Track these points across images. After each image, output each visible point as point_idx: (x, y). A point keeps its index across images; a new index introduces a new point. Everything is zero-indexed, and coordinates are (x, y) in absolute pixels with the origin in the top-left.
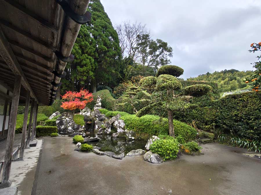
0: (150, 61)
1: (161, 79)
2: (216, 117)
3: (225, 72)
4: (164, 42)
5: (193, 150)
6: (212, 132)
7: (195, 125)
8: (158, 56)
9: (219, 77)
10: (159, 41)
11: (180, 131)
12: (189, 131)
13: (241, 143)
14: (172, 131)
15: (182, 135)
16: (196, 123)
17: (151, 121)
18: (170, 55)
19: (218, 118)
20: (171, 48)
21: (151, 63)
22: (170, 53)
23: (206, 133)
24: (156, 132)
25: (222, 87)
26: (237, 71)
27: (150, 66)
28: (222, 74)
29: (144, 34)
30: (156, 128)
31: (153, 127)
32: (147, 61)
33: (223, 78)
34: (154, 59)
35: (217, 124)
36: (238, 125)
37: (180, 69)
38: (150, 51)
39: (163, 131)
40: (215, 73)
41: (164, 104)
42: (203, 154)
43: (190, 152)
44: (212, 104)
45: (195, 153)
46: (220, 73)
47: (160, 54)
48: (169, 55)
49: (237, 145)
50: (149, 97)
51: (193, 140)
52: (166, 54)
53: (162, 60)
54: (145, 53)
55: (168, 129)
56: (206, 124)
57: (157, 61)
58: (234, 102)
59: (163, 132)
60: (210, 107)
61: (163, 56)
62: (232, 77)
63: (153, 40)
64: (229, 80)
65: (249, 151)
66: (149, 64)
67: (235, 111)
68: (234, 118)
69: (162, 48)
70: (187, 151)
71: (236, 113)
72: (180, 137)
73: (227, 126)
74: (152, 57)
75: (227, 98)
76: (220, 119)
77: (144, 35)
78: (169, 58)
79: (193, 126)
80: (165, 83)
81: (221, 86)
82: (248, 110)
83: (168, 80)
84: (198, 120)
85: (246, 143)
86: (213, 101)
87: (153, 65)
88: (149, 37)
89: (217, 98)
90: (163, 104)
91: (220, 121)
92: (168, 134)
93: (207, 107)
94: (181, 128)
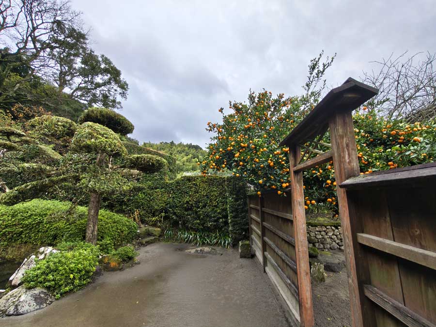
0: (79, 88)
1: (87, 131)
2: (167, 205)
3: (190, 146)
4: (115, 67)
5: (124, 260)
6: (159, 227)
7: (138, 217)
8: (98, 85)
9: (183, 152)
10: (106, 61)
11: (109, 230)
12: (125, 228)
13: (186, 238)
14: (93, 231)
15: (111, 237)
16: (140, 214)
17: (46, 215)
18: (123, 95)
19: (169, 206)
20: (127, 85)
21: (79, 93)
22: (123, 92)
23: (151, 228)
24: (55, 237)
25: (184, 165)
26: (201, 149)
27: (77, 97)
28: (187, 148)
29: (76, 28)
30: (57, 229)
31: (49, 227)
32: (70, 84)
33: (187, 153)
34: (89, 87)
35: (167, 214)
36: (188, 215)
37: (129, 124)
38: (82, 68)
39: (71, 234)
40: (180, 145)
41: (84, 180)
42: (139, 263)
43: (117, 266)
44: (165, 186)
45: (126, 265)
46: (184, 146)
47: (104, 84)
48: (121, 93)
49: (182, 240)
50: (57, 160)
51: (128, 242)
52: (116, 90)
53: (105, 97)
54: (70, 67)
55: (85, 230)
56: (154, 216)
57: (94, 95)
58: (188, 185)
59: (72, 237)
60: (162, 190)
61: (109, 91)
62: (195, 154)
63: (93, 52)
64: (192, 158)
65: (193, 246)
66: (73, 93)
67: (188, 197)
68: (186, 206)
69: (109, 75)
70: (113, 264)
71: (188, 200)
72: (107, 241)
73: (177, 216)
74: (86, 82)
75: (182, 180)
76: (170, 207)
77: (73, 29)
78: (119, 98)
79: (135, 219)
80: (93, 140)
81: (183, 163)
82: (199, 197)
83: (100, 136)
84: (144, 210)
85: (191, 237)
86: (167, 181)
87: (83, 98)
88: (87, 41)
89: (172, 179)
90: (81, 179)
91: (171, 210)
92: (84, 238)
93: (158, 190)
94: (113, 225)
